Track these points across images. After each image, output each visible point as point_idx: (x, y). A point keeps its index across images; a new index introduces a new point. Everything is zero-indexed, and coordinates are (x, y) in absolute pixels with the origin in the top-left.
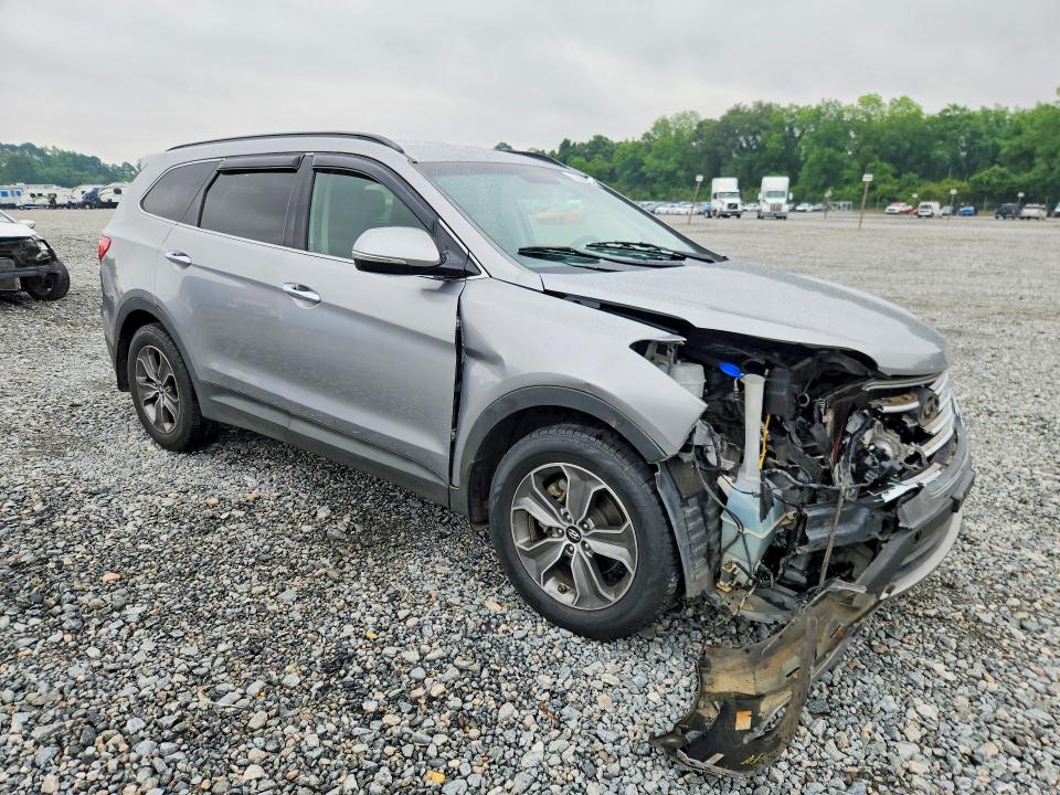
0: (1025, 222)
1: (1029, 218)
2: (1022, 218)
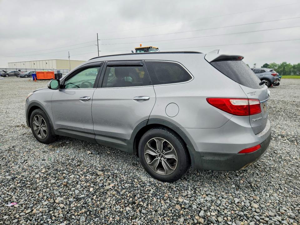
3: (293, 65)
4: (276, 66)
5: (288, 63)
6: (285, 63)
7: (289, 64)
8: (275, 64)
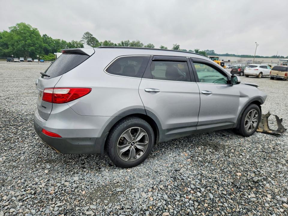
0: (15, 63)
1: (16, 62)
2: (15, 62)
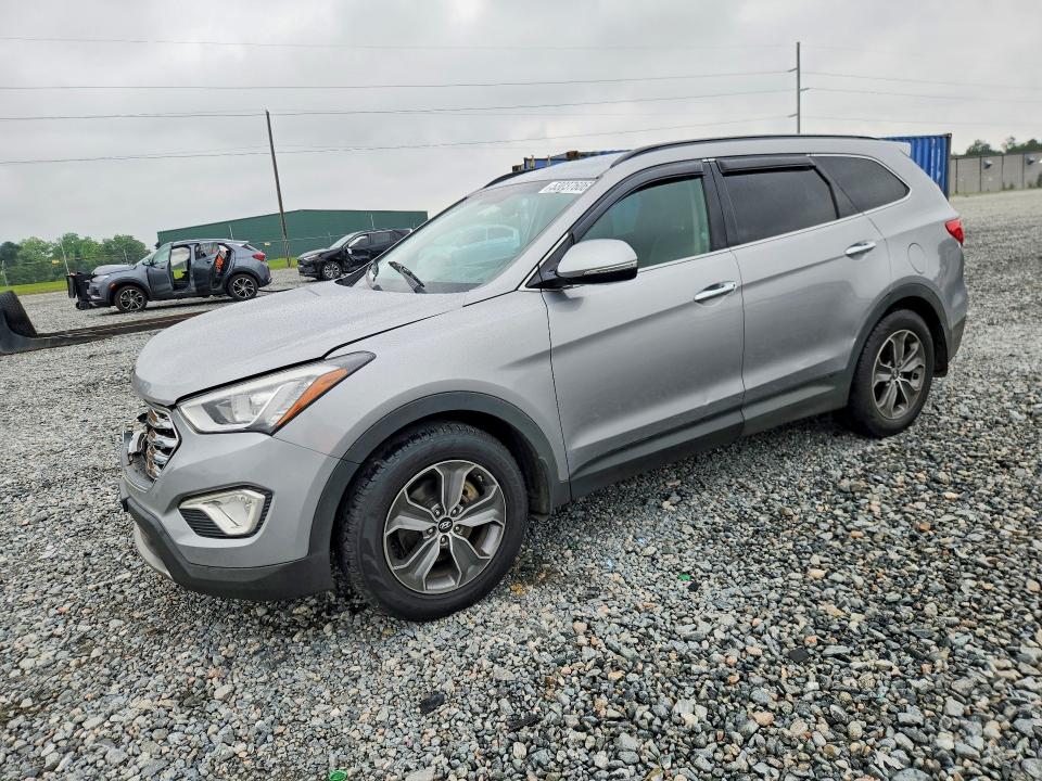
3: (100, 242)
4: (44, 249)
5: (81, 237)
6: (74, 237)
7: (87, 238)
8: (39, 242)
